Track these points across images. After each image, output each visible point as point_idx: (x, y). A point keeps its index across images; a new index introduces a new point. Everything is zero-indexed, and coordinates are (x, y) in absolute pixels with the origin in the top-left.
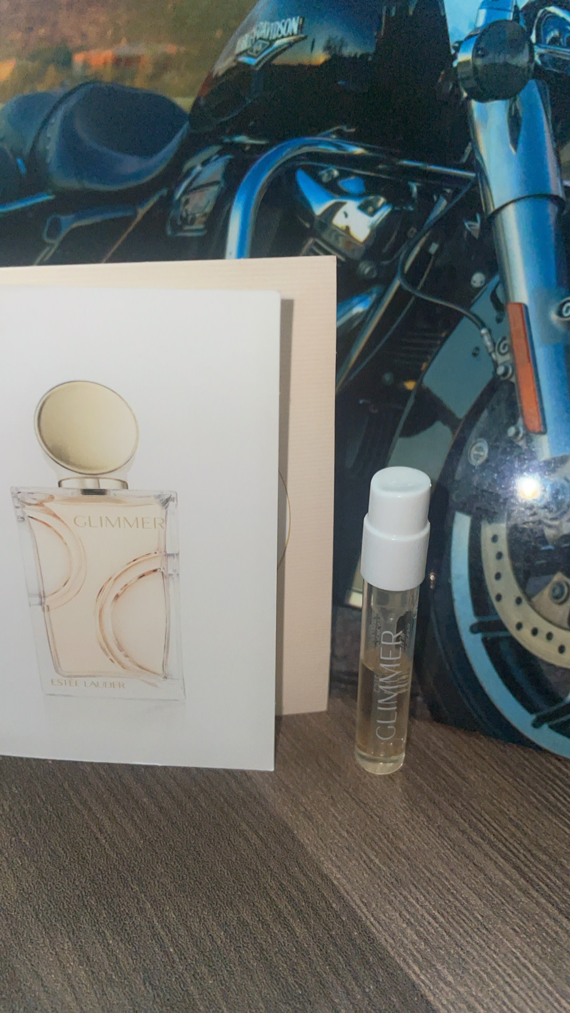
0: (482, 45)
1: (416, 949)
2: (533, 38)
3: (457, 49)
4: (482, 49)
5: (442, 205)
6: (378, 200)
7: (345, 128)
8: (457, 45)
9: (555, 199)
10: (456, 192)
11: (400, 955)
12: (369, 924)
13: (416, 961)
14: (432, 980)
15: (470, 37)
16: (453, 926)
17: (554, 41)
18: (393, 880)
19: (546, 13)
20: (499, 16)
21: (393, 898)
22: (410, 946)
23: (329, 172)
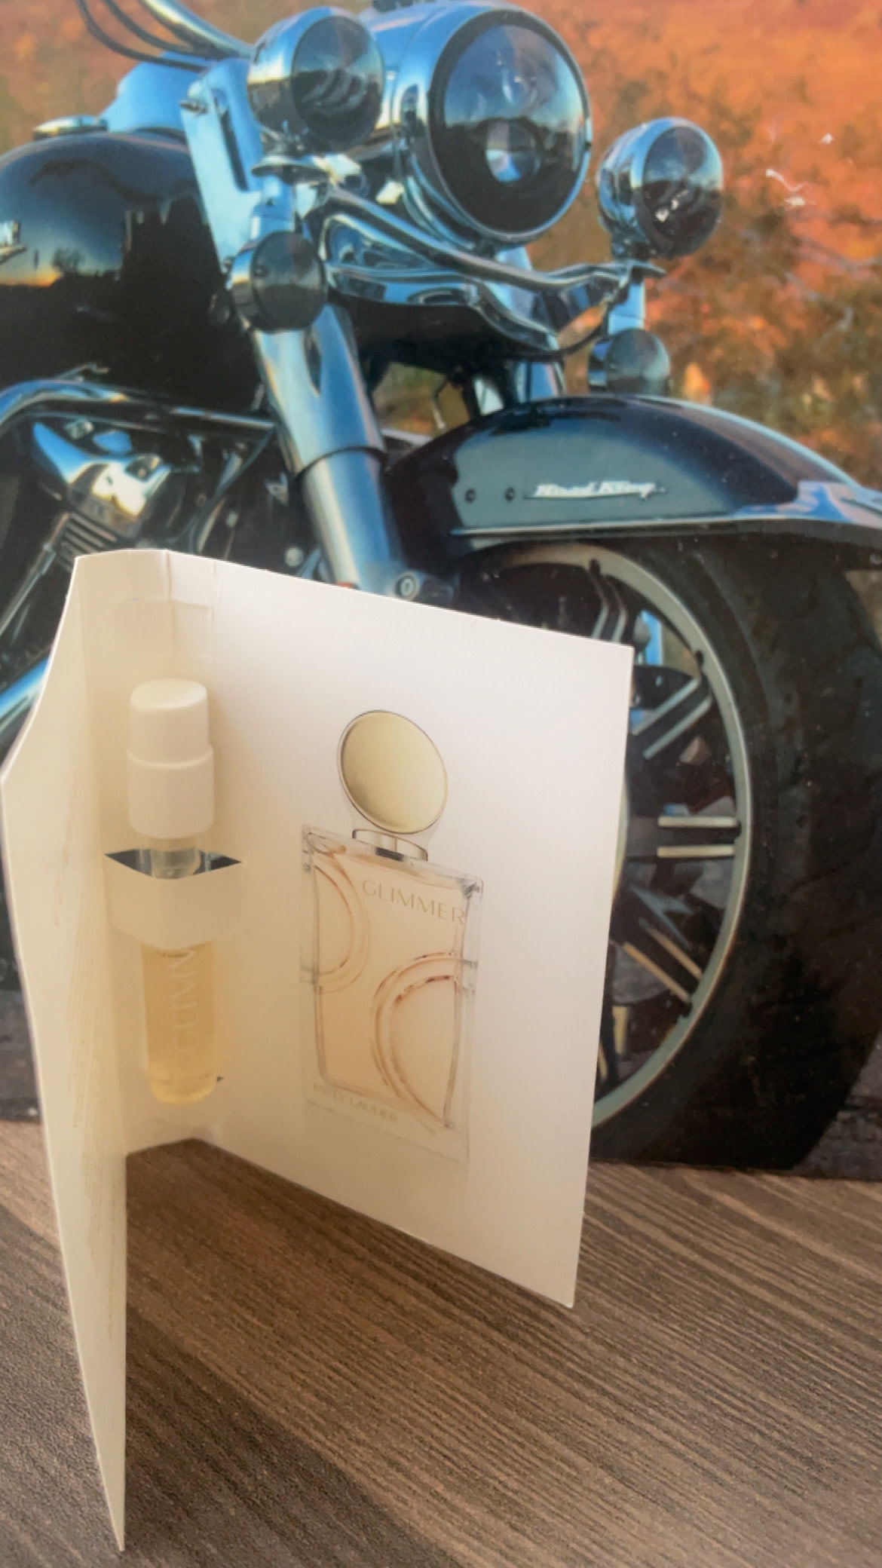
0: (260, 262)
1: (318, 1414)
2: (322, 253)
3: (230, 267)
4: (262, 267)
5: (235, 465)
6: (150, 460)
7: (94, 368)
8: (228, 262)
9: (373, 452)
10: (251, 447)
11: (297, 1425)
12: (253, 1399)
13: (317, 1426)
14: (343, 1445)
15: (243, 252)
16: (360, 1374)
17: (349, 258)
18: (278, 1338)
19: (335, 222)
20: (275, 226)
21: (281, 1361)
22: (310, 1412)
23: (80, 426)
